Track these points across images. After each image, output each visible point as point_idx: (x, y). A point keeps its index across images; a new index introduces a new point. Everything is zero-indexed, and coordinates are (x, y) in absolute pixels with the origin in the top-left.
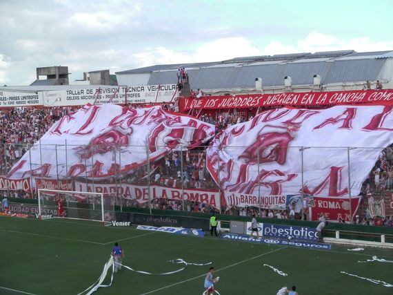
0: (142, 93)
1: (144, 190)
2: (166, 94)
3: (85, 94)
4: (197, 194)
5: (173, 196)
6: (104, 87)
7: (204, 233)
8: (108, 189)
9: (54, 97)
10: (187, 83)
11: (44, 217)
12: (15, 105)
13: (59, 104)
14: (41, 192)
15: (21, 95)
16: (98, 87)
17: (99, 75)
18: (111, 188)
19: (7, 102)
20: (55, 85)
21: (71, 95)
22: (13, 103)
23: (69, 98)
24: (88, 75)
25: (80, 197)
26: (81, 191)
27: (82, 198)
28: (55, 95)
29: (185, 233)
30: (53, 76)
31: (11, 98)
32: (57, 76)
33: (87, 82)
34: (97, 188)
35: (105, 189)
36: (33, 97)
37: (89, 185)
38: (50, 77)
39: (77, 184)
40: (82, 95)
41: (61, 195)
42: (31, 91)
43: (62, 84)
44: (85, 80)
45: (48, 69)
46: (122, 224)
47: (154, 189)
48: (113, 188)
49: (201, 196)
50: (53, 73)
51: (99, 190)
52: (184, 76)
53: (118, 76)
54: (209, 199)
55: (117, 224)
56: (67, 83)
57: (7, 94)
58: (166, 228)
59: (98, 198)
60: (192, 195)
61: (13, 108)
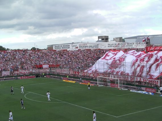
0: (133, 45)
1: (133, 78)
2: (142, 46)
3: (114, 45)
4: (152, 80)
5: (144, 80)
6: (120, 43)
7: (154, 94)
8: (121, 77)
9: (104, 46)
10: (149, 42)
11: (99, 86)
12: (91, 48)
13: (105, 48)
14: (98, 77)
15: (93, 45)
16: (118, 43)
17: (119, 39)
18: (122, 77)
19: (88, 47)
20: (104, 42)
21: (109, 46)
22: (90, 48)
23: (109, 47)
24: (115, 39)
25: (111, 79)
26: (112, 78)
27: (112, 80)
28: (104, 45)
29: (147, 93)
30: (104, 39)
31: (89, 46)
32: (105, 39)
33: (115, 41)
34: (117, 77)
35: (120, 77)
36: (96, 46)
37: (114, 76)
38: (102, 39)
39: (110, 75)
40: (113, 45)
41: (105, 79)
42: (96, 44)
43: (106, 42)
44: (114, 40)
45: (102, 37)
46: (125, 89)
47: (137, 78)
48: (123, 77)
49: (153, 81)
50: (103, 38)
51: (118, 77)
52: (148, 39)
53: (125, 39)
54: (156, 82)
55: (123, 89)
56: (108, 41)
57: (88, 45)
58: (140, 91)
59: (117, 80)
60: (150, 80)
61: (90, 50)
